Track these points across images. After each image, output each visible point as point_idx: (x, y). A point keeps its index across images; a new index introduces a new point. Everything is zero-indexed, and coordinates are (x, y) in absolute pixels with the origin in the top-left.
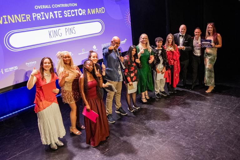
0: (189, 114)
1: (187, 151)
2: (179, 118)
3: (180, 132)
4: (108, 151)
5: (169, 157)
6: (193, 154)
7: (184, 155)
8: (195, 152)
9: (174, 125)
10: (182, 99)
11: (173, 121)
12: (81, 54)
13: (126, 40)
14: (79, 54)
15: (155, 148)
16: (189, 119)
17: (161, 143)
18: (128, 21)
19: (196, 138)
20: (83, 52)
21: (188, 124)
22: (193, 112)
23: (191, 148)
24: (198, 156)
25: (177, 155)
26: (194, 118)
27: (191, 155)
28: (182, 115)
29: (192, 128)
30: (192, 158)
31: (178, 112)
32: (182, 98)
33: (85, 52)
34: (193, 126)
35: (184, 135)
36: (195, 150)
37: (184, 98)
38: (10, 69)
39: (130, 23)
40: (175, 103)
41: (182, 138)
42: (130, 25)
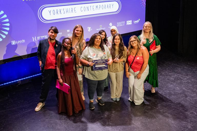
0: (191, 92)
1: (184, 123)
2: (181, 94)
3: (180, 106)
4: (114, 113)
5: (167, 126)
6: (190, 127)
7: (182, 126)
8: (192, 125)
9: (175, 100)
10: (186, 79)
11: (175, 97)
12: (98, 29)
13: (139, 20)
14: (97, 29)
15: (155, 117)
16: (190, 96)
17: (161, 113)
18: (143, 3)
19: (195, 114)
20: (100, 28)
21: (189, 101)
22: (195, 91)
23: (189, 122)
24: (195, 129)
25: (174, 125)
26: (196, 96)
27: (188, 127)
28: (184, 92)
29: (192, 104)
30: (189, 130)
31: (181, 89)
32: (186, 77)
33: (102, 28)
34: (193, 103)
35: (183, 110)
36: (192, 124)
37: (188, 77)
38: (41, 37)
39: (145, 4)
40: (179, 81)
41: (181, 112)
42: (145, 6)
